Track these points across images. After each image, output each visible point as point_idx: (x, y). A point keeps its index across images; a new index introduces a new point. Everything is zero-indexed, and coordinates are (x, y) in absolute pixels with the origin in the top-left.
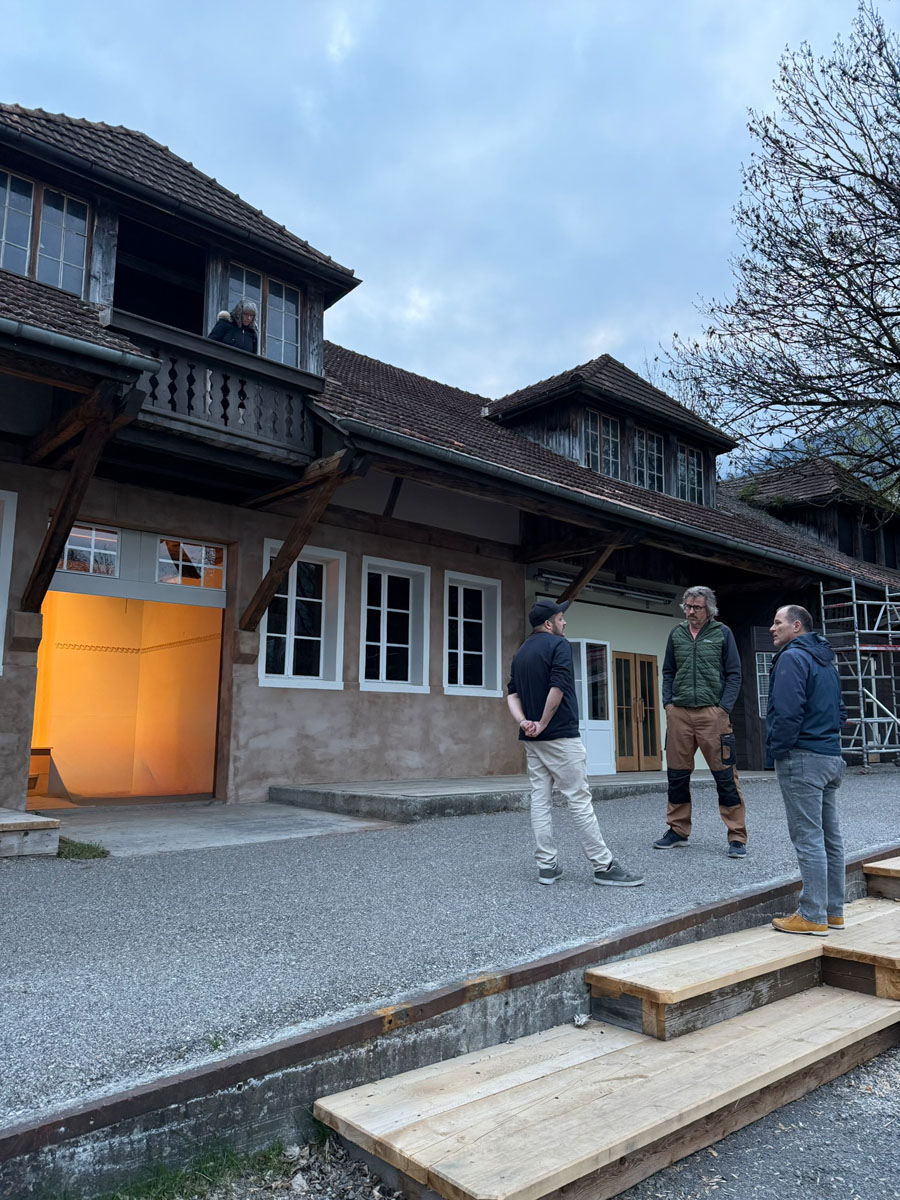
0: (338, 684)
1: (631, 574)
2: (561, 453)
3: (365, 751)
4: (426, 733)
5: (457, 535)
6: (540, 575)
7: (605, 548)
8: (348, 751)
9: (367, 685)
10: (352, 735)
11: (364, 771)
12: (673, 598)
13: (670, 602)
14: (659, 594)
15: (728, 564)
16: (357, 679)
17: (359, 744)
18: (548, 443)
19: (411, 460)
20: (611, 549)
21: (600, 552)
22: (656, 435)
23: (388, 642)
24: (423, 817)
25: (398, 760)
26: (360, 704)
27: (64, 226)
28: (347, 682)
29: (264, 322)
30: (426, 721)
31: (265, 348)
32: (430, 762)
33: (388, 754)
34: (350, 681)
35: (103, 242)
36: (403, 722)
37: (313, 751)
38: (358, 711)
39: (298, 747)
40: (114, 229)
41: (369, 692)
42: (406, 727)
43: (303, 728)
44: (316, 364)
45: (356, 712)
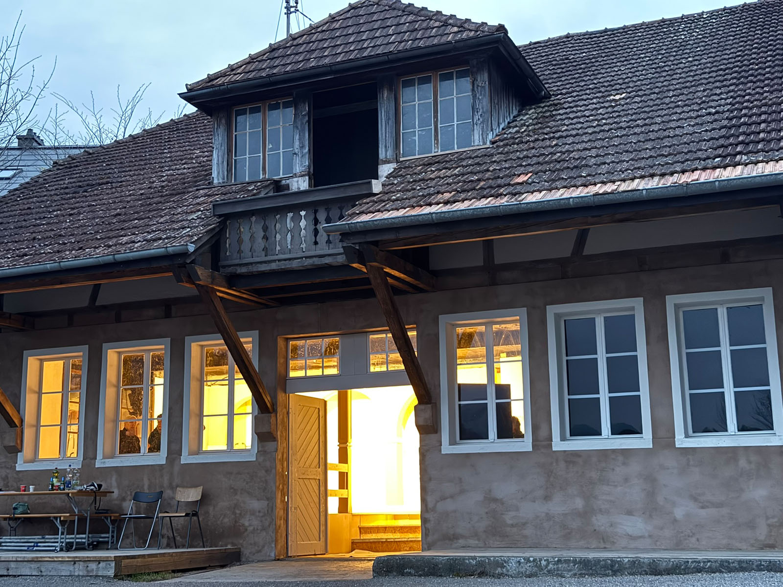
0: (527, 445)
4: (651, 495)
8: (544, 515)
9: (565, 444)
10: (547, 498)
11: (567, 536)
16: (550, 439)
17: (557, 507)
25: (611, 525)
26: (554, 464)
27: (281, 124)
28: (537, 443)
29: (436, 116)
30: (650, 479)
31: (438, 141)
32: (662, 529)
33: (597, 519)
34: (541, 441)
35: (299, 123)
36: (614, 482)
37: (502, 514)
38: (552, 472)
39: (486, 510)
40: (305, 110)
41: (565, 451)
42: (619, 488)
43: (490, 491)
44: (481, 133)
45: (550, 473)
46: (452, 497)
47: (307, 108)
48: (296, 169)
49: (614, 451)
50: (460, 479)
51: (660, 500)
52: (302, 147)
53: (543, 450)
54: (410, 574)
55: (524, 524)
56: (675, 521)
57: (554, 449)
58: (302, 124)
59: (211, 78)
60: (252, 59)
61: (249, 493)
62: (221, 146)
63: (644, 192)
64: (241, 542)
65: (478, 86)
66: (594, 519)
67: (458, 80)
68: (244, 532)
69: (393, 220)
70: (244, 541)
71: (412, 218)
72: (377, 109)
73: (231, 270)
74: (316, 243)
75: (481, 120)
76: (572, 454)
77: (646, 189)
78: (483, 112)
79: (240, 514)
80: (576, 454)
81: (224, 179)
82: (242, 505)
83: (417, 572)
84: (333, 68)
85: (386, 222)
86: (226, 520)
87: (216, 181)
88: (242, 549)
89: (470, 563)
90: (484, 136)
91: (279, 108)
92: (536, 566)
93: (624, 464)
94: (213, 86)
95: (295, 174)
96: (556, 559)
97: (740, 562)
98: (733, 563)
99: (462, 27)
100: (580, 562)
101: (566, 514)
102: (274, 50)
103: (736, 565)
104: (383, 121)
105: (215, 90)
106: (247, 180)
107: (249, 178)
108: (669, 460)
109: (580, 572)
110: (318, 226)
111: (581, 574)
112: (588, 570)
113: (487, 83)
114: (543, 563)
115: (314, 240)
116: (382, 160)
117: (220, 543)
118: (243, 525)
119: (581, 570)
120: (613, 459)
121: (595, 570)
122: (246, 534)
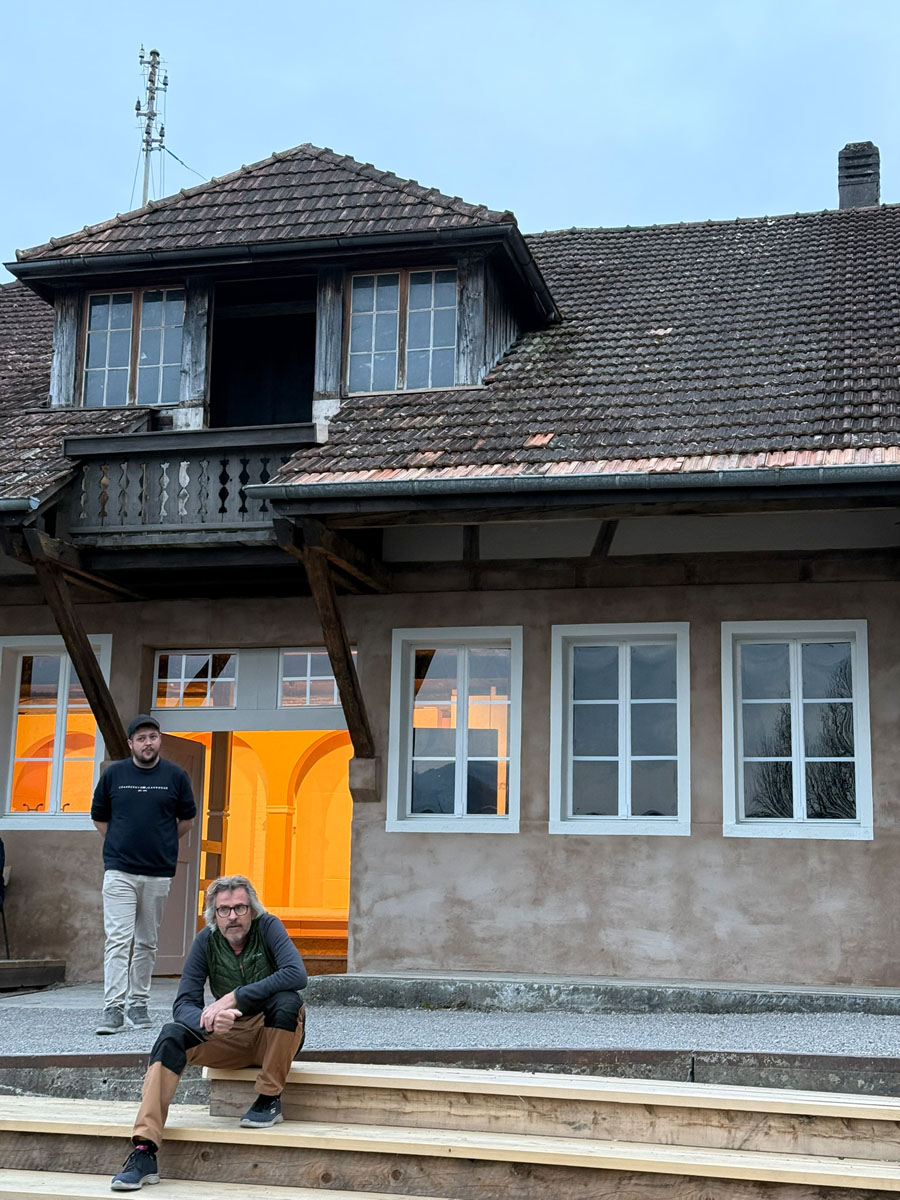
0: (513, 825)
4: (684, 902)
8: (530, 925)
9: (567, 825)
10: (537, 902)
16: (546, 817)
17: (550, 915)
23: (633, 753)
25: (626, 944)
26: (550, 853)
27: (163, 325)
28: (528, 822)
29: (402, 336)
30: (685, 882)
31: (403, 371)
32: (696, 951)
33: (607, 935)
34: (533, 820)
35: (192, 326)
36: (633, 882)
37: (470, 923)
38: (546, 865)
39: (447, 917)
40: (203, 307)
41: (566, 836)
42: (640, 892)
43: (454, 889)
44: (469, 366)
45: (543, 866)
46: (397, 895)
47: (207, 305)
48: (184, 395)
49: (636, 838)
50: (411, 869)
51: (697, 909)
52: (196, 363)
53: (534, 833)
54: (355, 1004)
55: (501, 938)
56: (716, 940)
57: (550, 833)
58: (197, 328)
59: (55, 246)
60: (122, 223)
61: (83, 879)
62: (67, 349)
63: (721, 475)
64: (67, 952)
65: (468, 298)
66: (602, 935)
67: (438, 285)
68: (72, 939)
69: (354, 487)
70: (72, 950)
71: (384, 485)
72: (315, 314)
73: (87, 540)
74: (223, 510)
75: (470, 347)
76: (576, 840)
77: (723, 472)
78: (474, 336)
79: (69, 910)
80: (582, 841)
81: (68, 400)
82: (72, 897)
83: (367, 1001)
84: (253, 249)
85: (344, 488)
86: (44, 919)
87: (55, 403)
88: (68, 964)
89: (446, 989)
90: (474, 372)
91: (162, 300)
92: (542, 996)
93: (649, 857)
94: (60, 257)
95: (183, 402)
96: (572, 987)
97: (827, 998)
98: (818, 999)
99: (449, 208)
100: (605, 993)
101: (563, 926)
102: (156, 211)
103: (821, 1002)
104: (324, 335)
105: (64, 265)
106: (104, 405)
107: (107, 404)
108: (713, 855)
109: (602, 1007)
110: (228, 486)
111: (605, 1009)
112: (616, 1003)
113: (482, 294)
114: (553, 992)
115: (220, 506)
116: (319, 393)
117: (34, 953)
118: (72, 927)
119: (605, 1004)
120: (635, 850)
121: (625, 1004)
122: (75, 941)
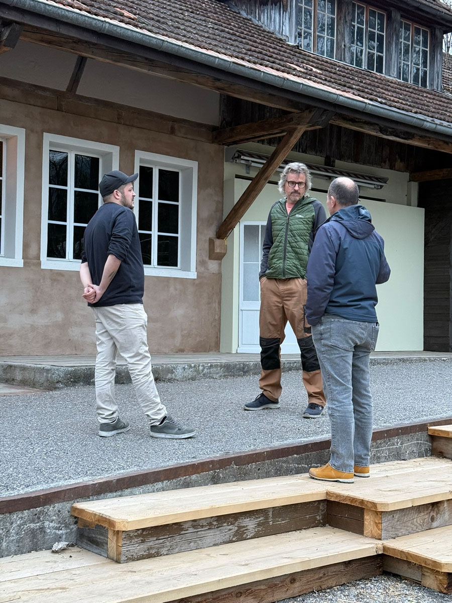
0: (18, 261)
1: (341, 158)
2: (272, 29)
3: (47, 326)
5: (150, 114)
6: (239, 157)
7: (295, 129)
8: (29, 326)
9: (49, 264)
10: (33, 311)
11: (47, 345)
12: (385, 183)
13: (381, 186)
14: (371, 178)
15: (430, 147)
16: (38, 257)
17: (41, 320)
18: (260, 19)
19: (64, 31)
20: (302, 129)
21: (291, 133)
22: (377, 11)
23: (75, 221)
24: (67, 385)
25: (82, 336)
26: (42, 281)
28: (28, 260)
33: (72, 331)
34: (30, 259)
38: (39, 288)
41: (51, 270)
45: (37, 289)
53: (32, 267)
55: (11, 335)
57: (42, 267)
76: (57, 273)
80: (60, 273)
92: (196, 371)
100: (224, 367)
101: (48, 326)
109: (223, 375)
111: (224, 376)
112: (229, 372)
119: (224, 373)
121: (233, 372)
